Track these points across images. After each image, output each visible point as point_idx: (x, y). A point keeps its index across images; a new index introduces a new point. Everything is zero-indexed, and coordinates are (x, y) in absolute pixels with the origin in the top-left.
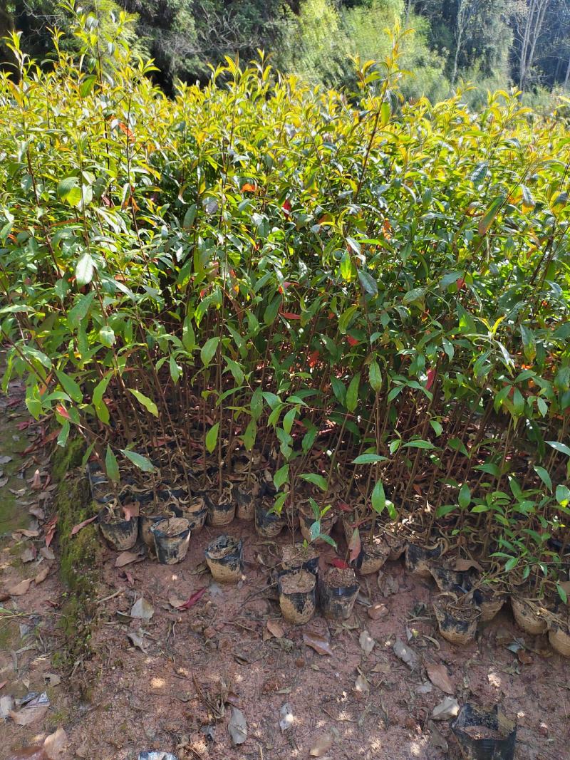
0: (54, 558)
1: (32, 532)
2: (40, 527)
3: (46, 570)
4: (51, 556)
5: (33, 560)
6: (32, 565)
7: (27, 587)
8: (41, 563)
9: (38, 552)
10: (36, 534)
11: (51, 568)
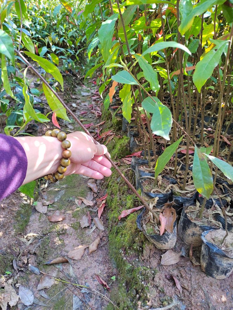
0: (104, 229)
1: (89, 202)
2: (94, 199)
3: (97, 241)
4: (102, 228)
5: (88, 227)
6: (87, 231)
7: (82, 253)
8: (94, 231)
9: (92, 220)
10: (91, 204)
11: (101, 239)
